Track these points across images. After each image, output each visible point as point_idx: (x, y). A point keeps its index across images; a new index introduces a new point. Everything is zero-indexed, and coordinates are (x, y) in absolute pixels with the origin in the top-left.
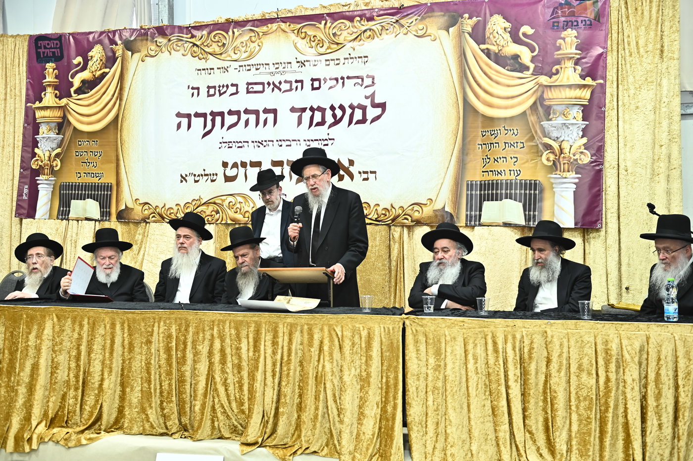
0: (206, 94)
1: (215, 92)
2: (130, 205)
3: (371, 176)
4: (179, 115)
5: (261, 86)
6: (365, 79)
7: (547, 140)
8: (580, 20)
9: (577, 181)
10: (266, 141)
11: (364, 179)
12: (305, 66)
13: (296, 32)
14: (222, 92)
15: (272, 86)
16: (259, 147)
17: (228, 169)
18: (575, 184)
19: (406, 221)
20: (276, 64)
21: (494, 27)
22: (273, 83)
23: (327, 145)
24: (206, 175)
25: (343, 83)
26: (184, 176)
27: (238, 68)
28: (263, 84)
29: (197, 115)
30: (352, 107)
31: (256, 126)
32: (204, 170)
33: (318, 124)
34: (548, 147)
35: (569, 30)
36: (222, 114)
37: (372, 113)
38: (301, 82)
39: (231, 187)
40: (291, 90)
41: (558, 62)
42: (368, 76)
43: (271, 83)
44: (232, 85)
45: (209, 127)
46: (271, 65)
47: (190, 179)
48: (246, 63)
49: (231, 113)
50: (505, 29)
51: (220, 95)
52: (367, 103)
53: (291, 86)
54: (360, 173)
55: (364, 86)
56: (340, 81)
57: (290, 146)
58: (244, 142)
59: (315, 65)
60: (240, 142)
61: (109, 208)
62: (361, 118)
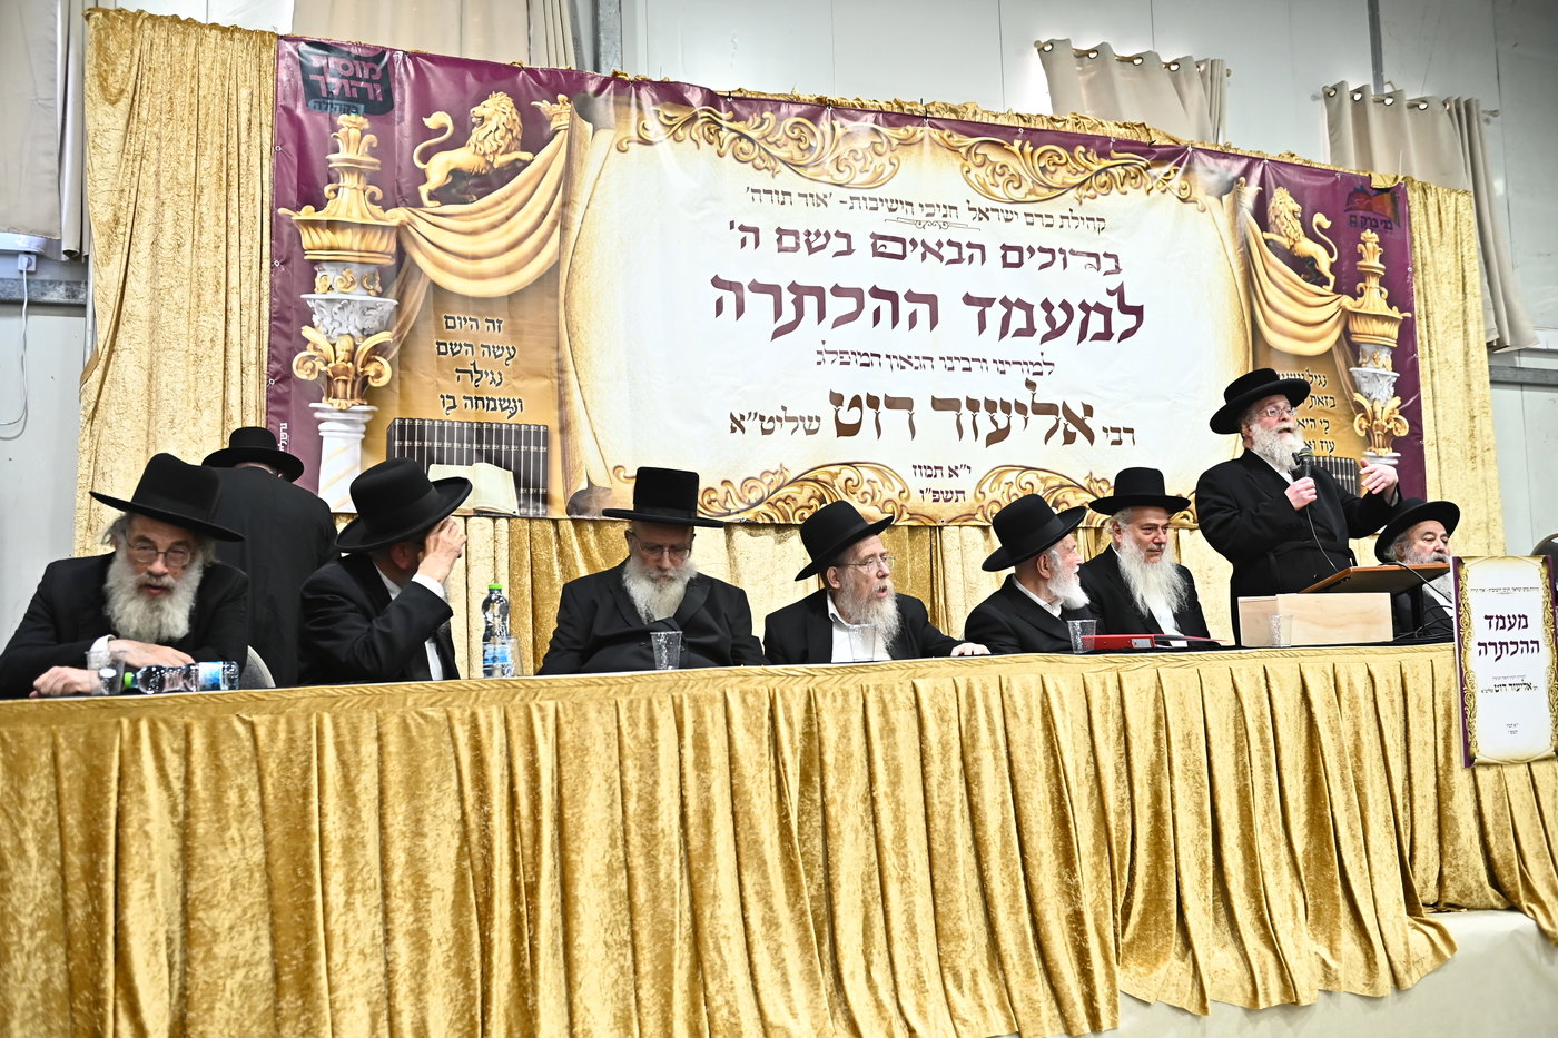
0: (775, 246)
1: (797, 244)
2: (600, 480)
3: (1126, 437)
4: (717, 282)
5: (900, 245)
6: (1102, 258)
7: (1358, 397)
8: (1379, 218)
9: (1396, 462)
10: (917, 358)
11: (1114, 443)
12: (988, 218)
13: (963, 150)
14: (814, 245)
15: (920, 249)
16: (903, 368)
17: (843, 409)
18: (1394, 466)
19: (1185, 520)
20: (927, 205)
21: (1281, 207)
22: (923, 243)
23: (1041, 374)
24: (789, 419)
25: (1065, 260)
26: (738, 418)
27: (849, 201)
28: (902, 241)
29: (757, 288)
30: (1084, 306)
31: (894, 325)
32: (784, 408)
33: (1019, 333)
34: (1360, 408)
35: (1369, 231)
36: (818, 292)
37: (1121, 322)
38: (982, 247)
39: (849, 448)
40: (959, 260)
41: (1363, 277)
42: (1106, 255)
43: (919, 242)
44: (838, 234)
45: (789, 314)
46: (916, 206)
47: (752, 426)
48: (868, 194)
49: (838, 291)
50: (1294, 212)
51: (811, 251)
52: (1112, 303)
53: (960, 253)
54: (1105, 430)
55: (1102, 271)
56: (1059, 257)
57: (969, 370)
58: (873, 355)
59: (1007, 220)
60: (866, 354)
61: (545, 487)
62: (1102, 330)
